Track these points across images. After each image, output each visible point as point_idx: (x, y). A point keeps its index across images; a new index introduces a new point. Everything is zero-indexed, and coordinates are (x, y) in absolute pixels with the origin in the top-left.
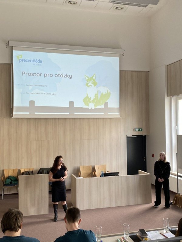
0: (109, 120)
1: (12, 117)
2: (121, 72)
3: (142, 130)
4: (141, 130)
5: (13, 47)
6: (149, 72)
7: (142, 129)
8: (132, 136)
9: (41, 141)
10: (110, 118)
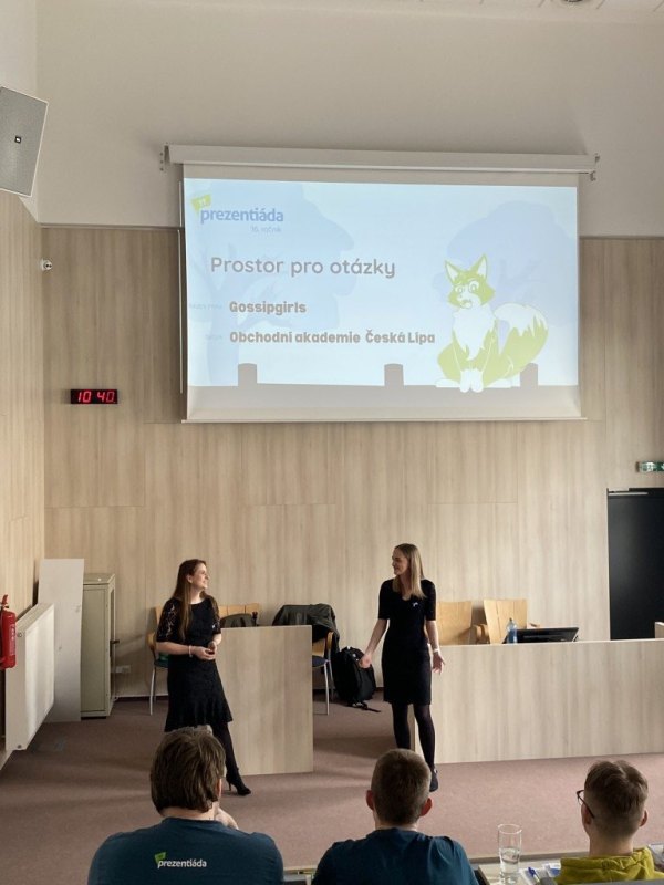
0: (536, 428)
1: (183, 421)
2: (585, 242)
5: (185, 167)
8: (631, 490)
9: (286, 506)
10: (542, 423)
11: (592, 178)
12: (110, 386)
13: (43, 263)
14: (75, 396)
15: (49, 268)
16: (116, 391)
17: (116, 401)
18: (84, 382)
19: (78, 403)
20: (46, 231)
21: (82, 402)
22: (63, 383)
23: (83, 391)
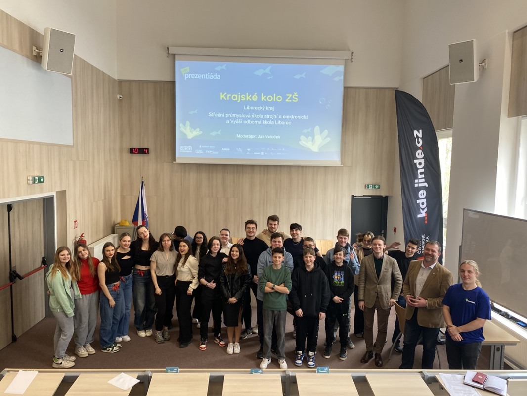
0: (323, 169)
1: (174, 162)
2: (346, 89)
3: (379, 188)
5: (176, 56)
6: (397, 88)
7: (379, 185)
9: (217, 197)
10: (326, 167)
11: (352, 62)
12: (146, 147)
13: (118, 96)
14: (132, 151)
15: (121, 98)
17: (148, 153)
18: (136, 145)
19: (132, 153)
20: (120, 82)
21: (134, 153)
22: (127, 146)
23: (135, 149)
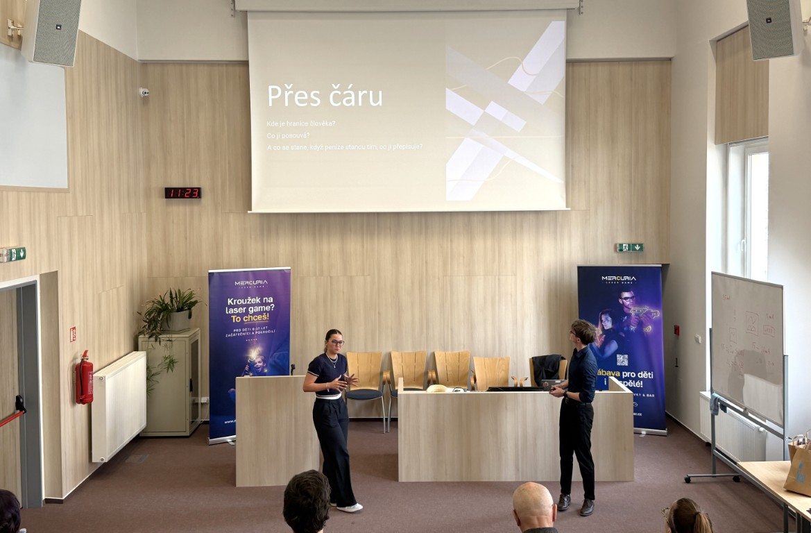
0: (532, 217)
1: (249, 212)
2: (570, 63)
3: (641, 249)
4: (637, 248)
5: (248, 14)
6: (670, 59)
7: (641, 245)
9: (331, 277)
10: (537, 213)
11: (580, 13)
12: (195, 185)
13: (141, 90)
14: (169, 194)
15: (146, 95)
16: (199, 189)
17: (199, 196)
18: (176, 183)
19: (170, 198)
20: (145, 64)
21: (174, 198)
22: (160, 183)
23: (175, 189)
